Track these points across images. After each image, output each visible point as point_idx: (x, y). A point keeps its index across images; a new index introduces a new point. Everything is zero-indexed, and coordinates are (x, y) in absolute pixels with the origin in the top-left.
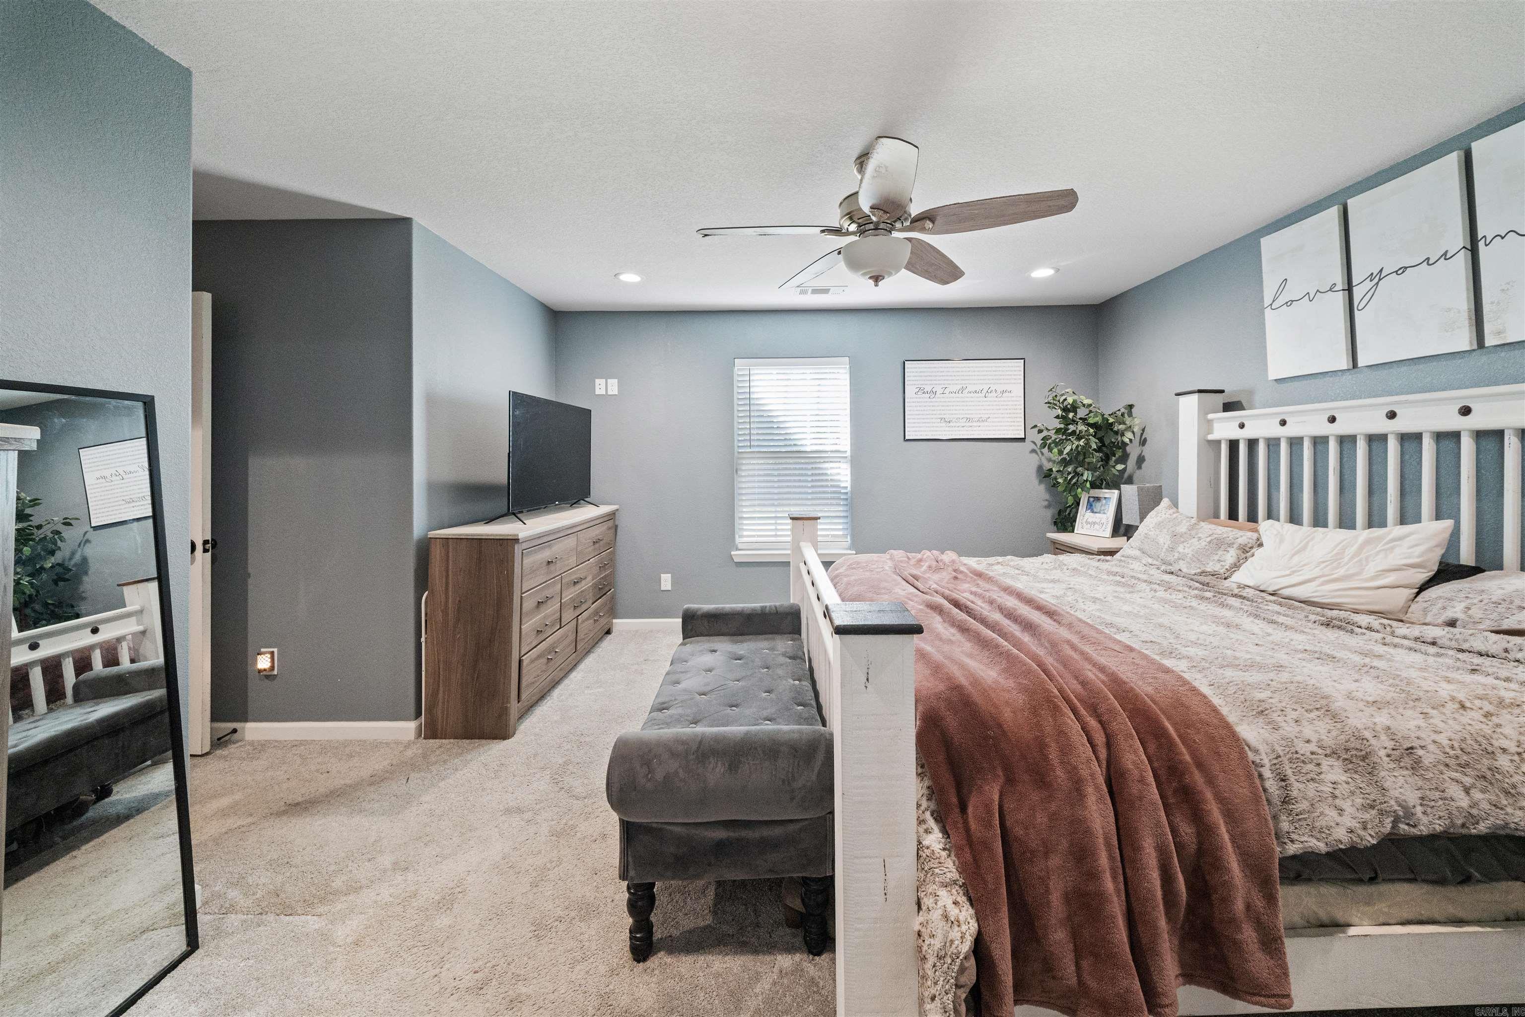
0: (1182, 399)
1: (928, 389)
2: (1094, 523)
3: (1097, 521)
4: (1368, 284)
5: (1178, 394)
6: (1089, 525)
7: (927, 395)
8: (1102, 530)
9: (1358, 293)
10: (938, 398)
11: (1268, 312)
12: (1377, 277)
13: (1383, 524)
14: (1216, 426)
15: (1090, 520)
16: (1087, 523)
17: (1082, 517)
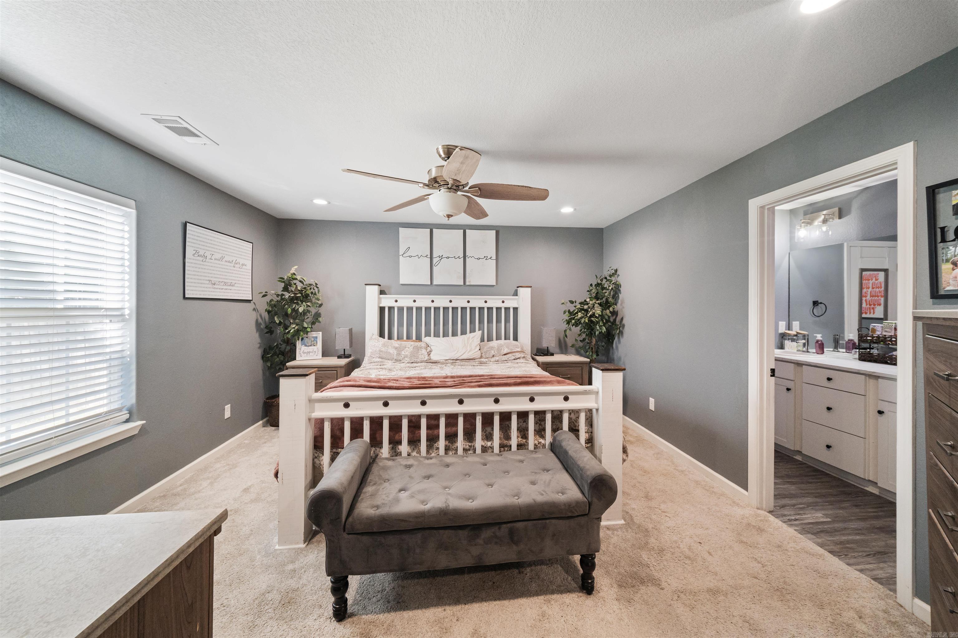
0: (367, 287)
1: (201, 253)
2: (309, 352)
3: (311, 350)
4: (438, 259)
5: (366, 285)
6: (306, 354)
7: (201, 259)
8: (315, 355)
9: (435, 261)
10: (208, 262)
11: (401, 257)
12: (441, 257)
13: (466, 333)
14: (383, 300)
15: (306, 351)
16: (304, 353)
17: (299, 350)
